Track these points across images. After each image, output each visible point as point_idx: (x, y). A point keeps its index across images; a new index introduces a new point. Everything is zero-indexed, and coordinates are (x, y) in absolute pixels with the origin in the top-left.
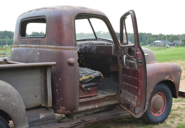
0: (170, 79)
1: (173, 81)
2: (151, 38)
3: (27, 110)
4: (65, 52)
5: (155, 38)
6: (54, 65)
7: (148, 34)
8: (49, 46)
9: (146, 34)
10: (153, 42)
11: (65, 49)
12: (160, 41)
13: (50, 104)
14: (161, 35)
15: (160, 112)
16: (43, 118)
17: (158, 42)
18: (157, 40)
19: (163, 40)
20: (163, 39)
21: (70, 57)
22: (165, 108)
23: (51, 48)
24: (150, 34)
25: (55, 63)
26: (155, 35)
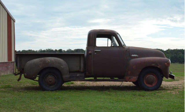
0: (156, 66)
13: (82, 70)
21: (90, 51)
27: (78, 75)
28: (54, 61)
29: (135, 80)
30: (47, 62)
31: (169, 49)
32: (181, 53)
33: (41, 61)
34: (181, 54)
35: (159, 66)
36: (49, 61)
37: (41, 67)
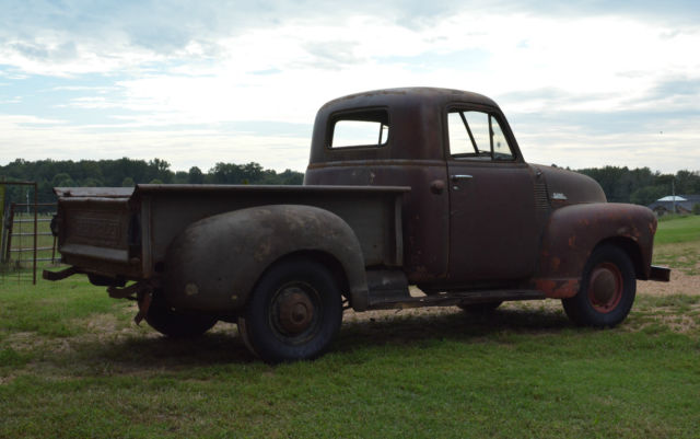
0: (628, 236)
1: (635, 239)
2: (648, 188)
3: (368, 268)
4: (426, 169)
5: (663, 187)
6: (407, 191)
7: (637, 170)
8: (395, 160)
9: (632, 172)
10: (653, 202)
11: (428, 165)
12: (678, 198)
13: (399, 261)
14: (683, 174)
15: (609, 304)
16: (387, 285)
17: (671, 202)
18: (670, 194)
19: (692, 193)
20: (693, 191)
21: (436, 178)
22: (620, 297)
23: (399, 164)
24: (646, 171)
25: (409, 188)
26: (663, 176)
27: (385, 282)
28: (318, 222)
29: (575, 292)
30: (293, 227)
31: (18, 161)
32: (67, 175)
33: (265, 223)
34: (66, 178)
35: (638, 235)
36: (302, 223)
37: (268, 249)
